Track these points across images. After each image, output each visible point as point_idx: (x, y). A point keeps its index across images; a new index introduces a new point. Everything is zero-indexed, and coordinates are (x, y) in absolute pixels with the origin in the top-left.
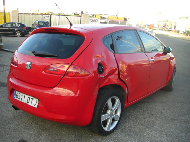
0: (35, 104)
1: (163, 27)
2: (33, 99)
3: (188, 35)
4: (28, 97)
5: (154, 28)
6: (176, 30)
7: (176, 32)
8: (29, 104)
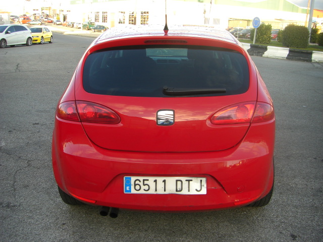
0: (199, 189)
1: (44, 19)
2: (189, 181)
3: (90, 29)
4: (177, 181)
5: (31, 23)
6: (70, 23)
7: (69, 25)
8: (185, 192)
